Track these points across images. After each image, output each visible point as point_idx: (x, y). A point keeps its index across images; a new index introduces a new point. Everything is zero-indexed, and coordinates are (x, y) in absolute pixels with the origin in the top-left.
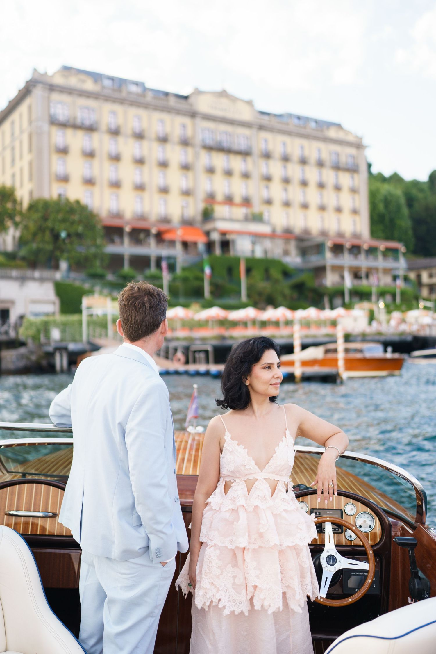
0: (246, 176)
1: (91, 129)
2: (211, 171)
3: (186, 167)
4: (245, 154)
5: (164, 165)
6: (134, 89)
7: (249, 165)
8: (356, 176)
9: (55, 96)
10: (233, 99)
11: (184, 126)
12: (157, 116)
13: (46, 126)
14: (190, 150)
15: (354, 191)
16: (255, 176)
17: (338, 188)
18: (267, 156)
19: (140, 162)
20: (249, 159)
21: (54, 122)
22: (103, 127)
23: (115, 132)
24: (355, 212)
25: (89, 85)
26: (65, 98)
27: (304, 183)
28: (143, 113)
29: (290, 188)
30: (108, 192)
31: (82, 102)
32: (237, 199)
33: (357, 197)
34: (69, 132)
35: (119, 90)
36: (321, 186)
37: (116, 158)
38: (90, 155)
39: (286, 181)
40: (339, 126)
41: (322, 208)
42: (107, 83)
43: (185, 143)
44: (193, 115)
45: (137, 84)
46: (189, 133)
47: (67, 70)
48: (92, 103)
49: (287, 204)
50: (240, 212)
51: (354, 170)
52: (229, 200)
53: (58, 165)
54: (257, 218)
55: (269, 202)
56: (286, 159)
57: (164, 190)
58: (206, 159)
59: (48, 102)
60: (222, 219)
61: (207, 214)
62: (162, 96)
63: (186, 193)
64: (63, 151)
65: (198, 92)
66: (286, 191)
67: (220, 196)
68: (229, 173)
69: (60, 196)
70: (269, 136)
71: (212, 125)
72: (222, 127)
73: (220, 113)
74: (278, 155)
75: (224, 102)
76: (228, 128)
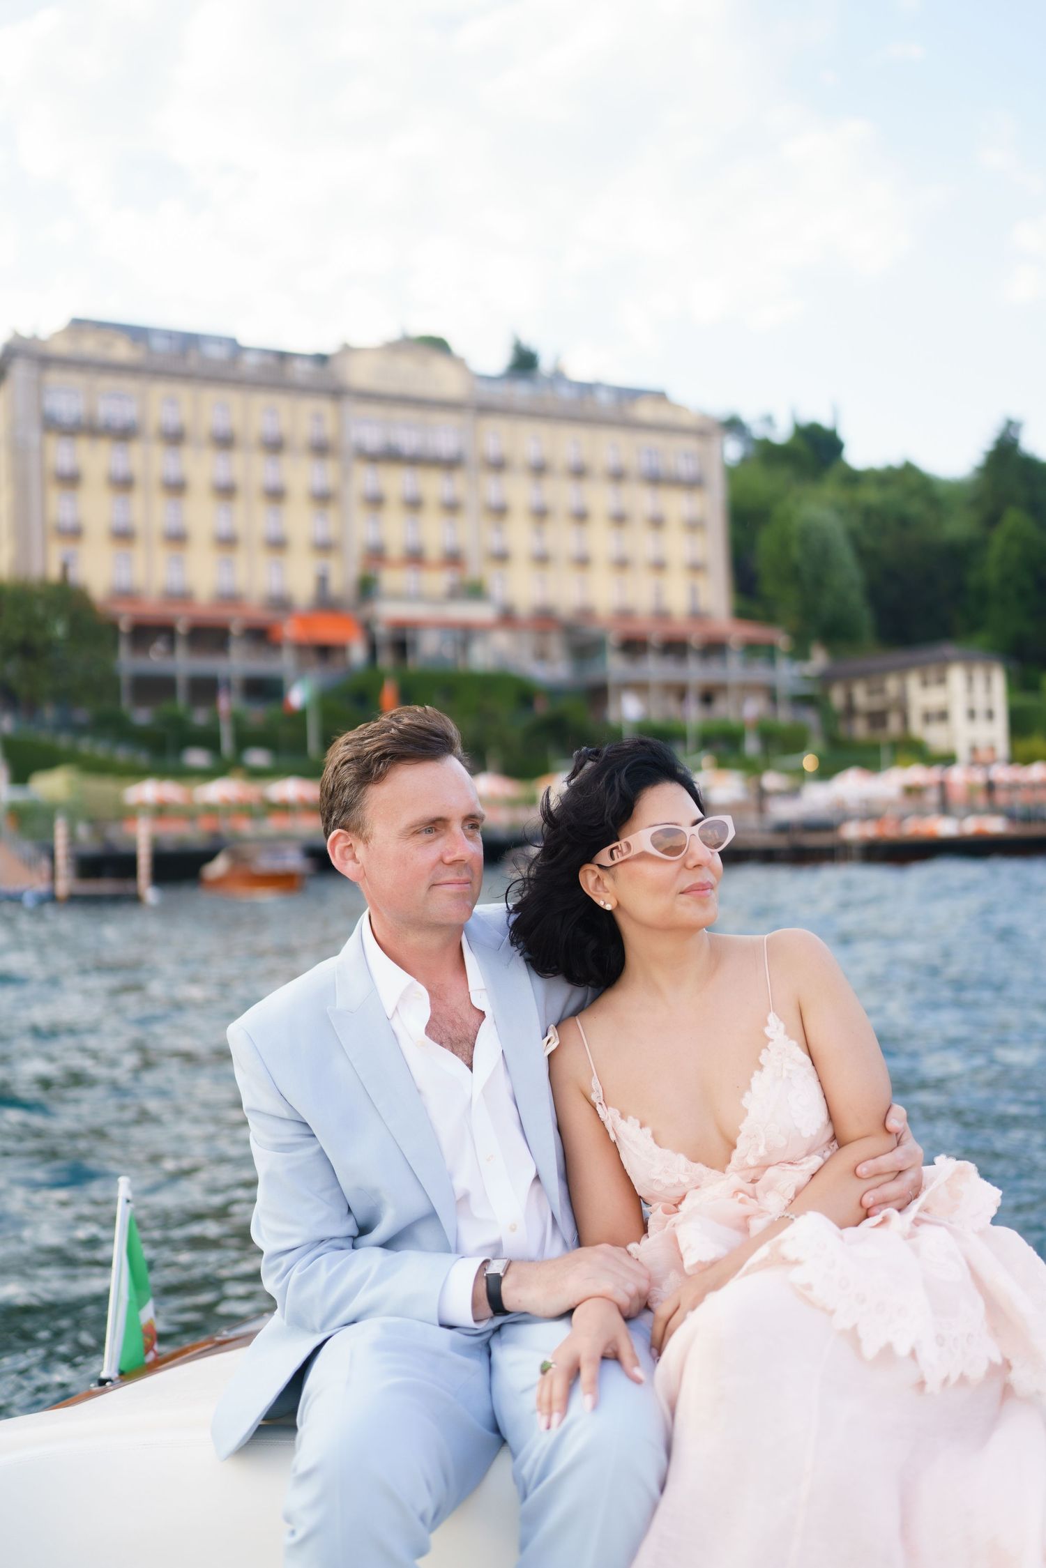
0: (452, 508)
1: (125, 434)
2: (376, 502)
3: (323, 499)
4: (451, 464)
5: (276, 495)
6: (216, 352)
7: (458, 486)
8: (699, 495)
9: (54, 378)
11: (318, 418)
12: (260, 401)
13: (35, 436)
14: (332, 465)
15: (694, 526)
16: (471, 503)
17: (657, 523)
18: (498, 466)
19: (226, 492)
20: (460, 476)
21: (52, 425)
22: (151, 429)
23: (175, 438)
24: (696, 568)
25: (122, 351)
26: (76, 380)
27: (581, 517)
28: (233, 398)
29: (549, 527)
30: (161, 554)
31: (106, 383)
32: (434, 553)
33: (702, 537)
34: (83, 444)
35: (182, 357)
36: (619, 519)
37: (176, 488)
38: (123, 484)
39: (541, 514)
40: (659, 396)
41: (622, 564)
42: (159, 344)
43: (321, 449)
44: (337, 393)
45: (220, 340)
46: (328, 429)
47: (79, 326)
48: (129, 385)
49: (542, 559)
50: (439, 581)
51: (693, 484)
52: (415, 558)
53: (60, 508)
54: (475, 592)
55: (502, 557)
56: (539, 470)
57: (278, 545)
58: (366, 478)
59: (40, 389)
60: (398, 597)
61: (367, 588)
62: (271, 360)
63: (324, 547)
64: (70, 480)
65: (347, 350)
66: (539, 532)
67: (395, 550)
68: (414, 505)
69: (65, 568)
70: (502, 425)
71: (377, 412)
72: (399, 414)
73: (394, 387)
74: (520, 463)
75: (404, 365)
76: (412, 415)
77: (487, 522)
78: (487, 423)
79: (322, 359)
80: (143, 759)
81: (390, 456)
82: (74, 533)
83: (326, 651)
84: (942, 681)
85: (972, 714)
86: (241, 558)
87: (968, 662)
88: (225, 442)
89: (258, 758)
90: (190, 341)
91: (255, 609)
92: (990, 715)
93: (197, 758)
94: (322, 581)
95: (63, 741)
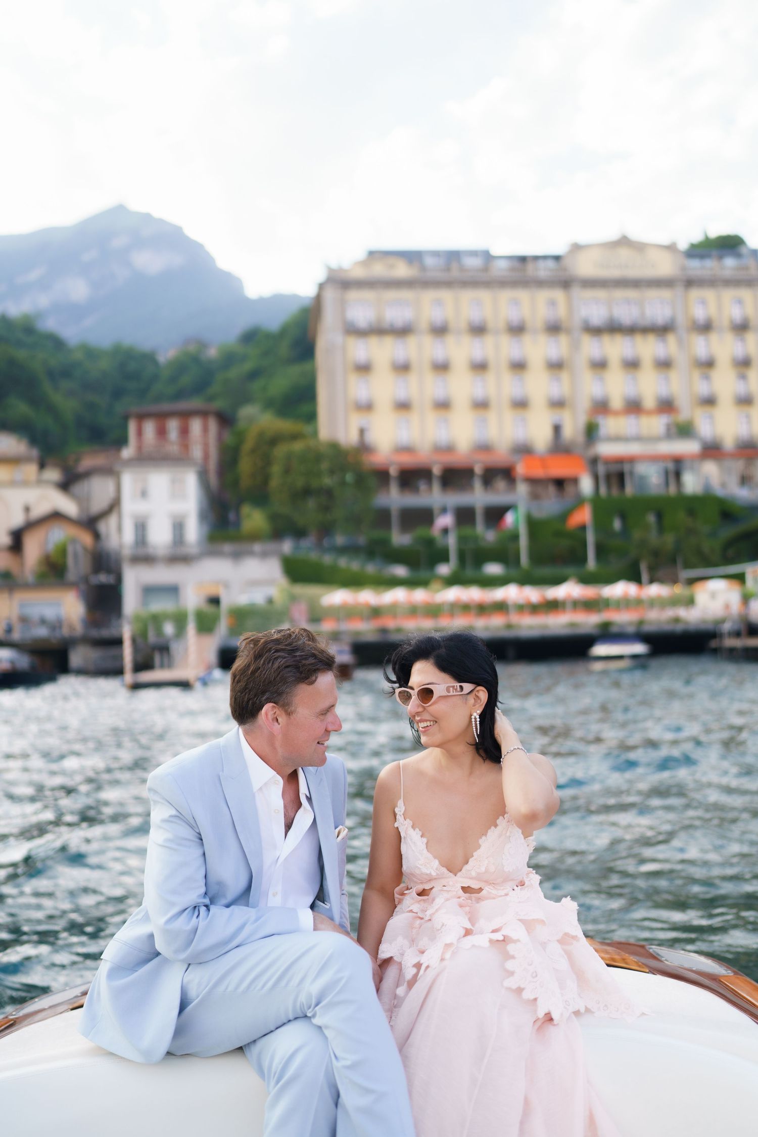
0: (664, 365)
1: (403, 331)
2: (600, 365)
3: (556, 366)
4: (662, 330)
5: (519, 366)
6: (473, 263)
7: (669, 347)
9: (353, 295)
10: (640, 248)
11: (552, 303)
12: (505, 296)
13: (339, 338)
14: (563, 339)
16: (681, 360)
18: (706, 328)
19: (480, 367)
20: (671, 339)
21: (354, 331)
22: (423, 325)
23: (440, 331)
25: (402, 270)
26: (368, 295)
28: (485, 295)
29: (753, 374)
30: (431, 417)
31: (391, 295)
32: (649, 402)
34: (374, 341)
35: (448, 269)
37: (442, 367)
38: (403, 368)
39: (744, 364)
42: (430, 261)
43: (554, 329)
45: (474, 253)
46: (561, 312)
47: (372, 255)
48: (406, 294)
49: (745, 401)
50: (657, 424)
52: (634, 407)
53: (359, 389)
54: (684, 431)
55: (709, 401)
56: (742, 328)
57: (521, 404)
58: (591, 347)
59: (342, 305)
60: (618, 439)
61: (591, 431)
62: (516, 264)
63: (558, 404)
64: (364, 369)
65: (577, 248)
66: (743, 377)
67: (617, 403)
68: (632, 365)
69: (362, 432)
70: (709, 294)
71: (601, 294)
72: (620, 294)
73: (615, 273)
74: (726, 323)
75: (624, 253)
76: (631, 294)
77: (696, 374)
78: (695, 294)
79: (557, 258)
80: (400, 571)
81: (613, 328)
82: (367, 407)
83: (560, 483)
86: (492, 416)
88: (478, 330)
89: (493, 569)
90: (454, 256)
91: (502, 455)
93: (444, 570)
94: (557, 429)
95: (328, 559)
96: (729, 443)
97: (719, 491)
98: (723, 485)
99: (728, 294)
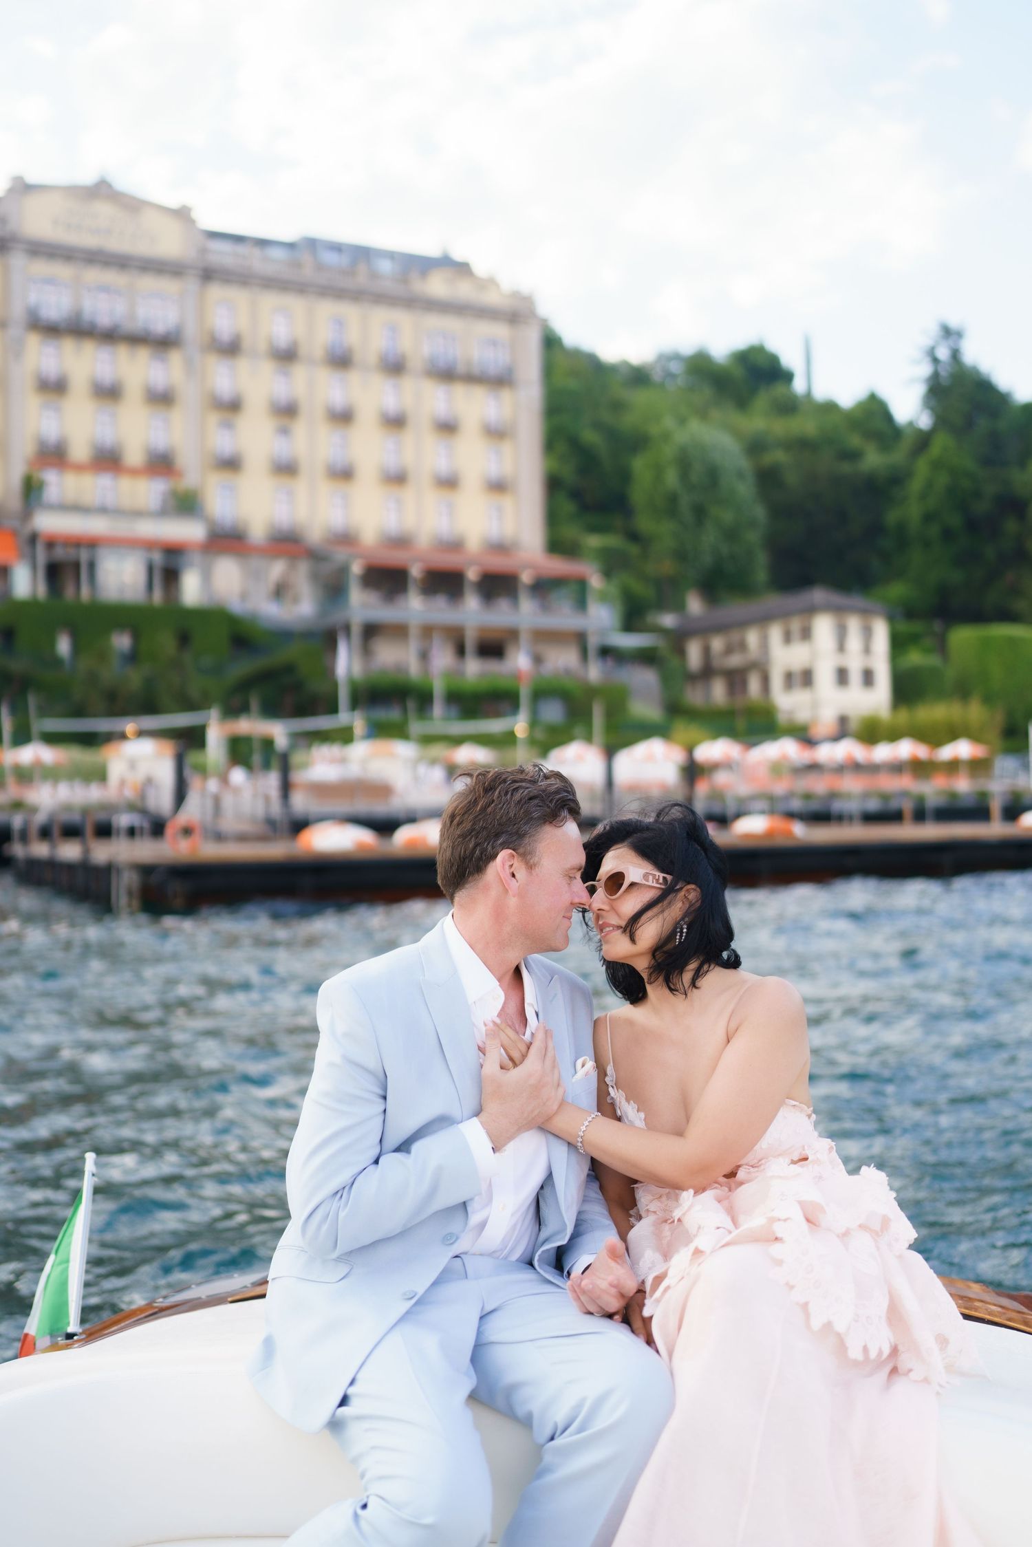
0: (162, 399)
2: (54, 387)
4: (164, 343)
7: (171, 371)
8: (506, 395)
10: (132, 205)
15: (496, 433)
16: (189, 394)
17: (447, 428)
18: (231, 349)
20: (175, 359)
24: (502, 487)
27: (343, 417)
29: (300, 428)
32: (134, 456)
33: (507, 448)
36: (395, 422)
39: (287, 412)
40: (462, 269)
41: (396, 478)
44: (7, 241)
49: (285, 469)
50: (149, 491)
51: (500, 381)
52: (108, 461)
54: (187, 505)
55: (231, 464)
56: (286, 356)
58: (42, 356)
61: (31, 494)
65: (22, 187)
66: (284, 431)
67: (80, 451)
68: (108, 393)
70: (239, 297)
71: (62, 271)
72: (93, 275)
73: (88, 241)
74: (262, 346)
75: (104, 210)
76: (110, 277)
77: (213, 419)
78: (216, 292)
81: (80, 329)
84: (806, 634)
85: (842, 676)
87: (839, 611)
92: (868, 678)
96: (258, 532)
97: (236, 606)
98: (244, 596)
99: (270, 301)
